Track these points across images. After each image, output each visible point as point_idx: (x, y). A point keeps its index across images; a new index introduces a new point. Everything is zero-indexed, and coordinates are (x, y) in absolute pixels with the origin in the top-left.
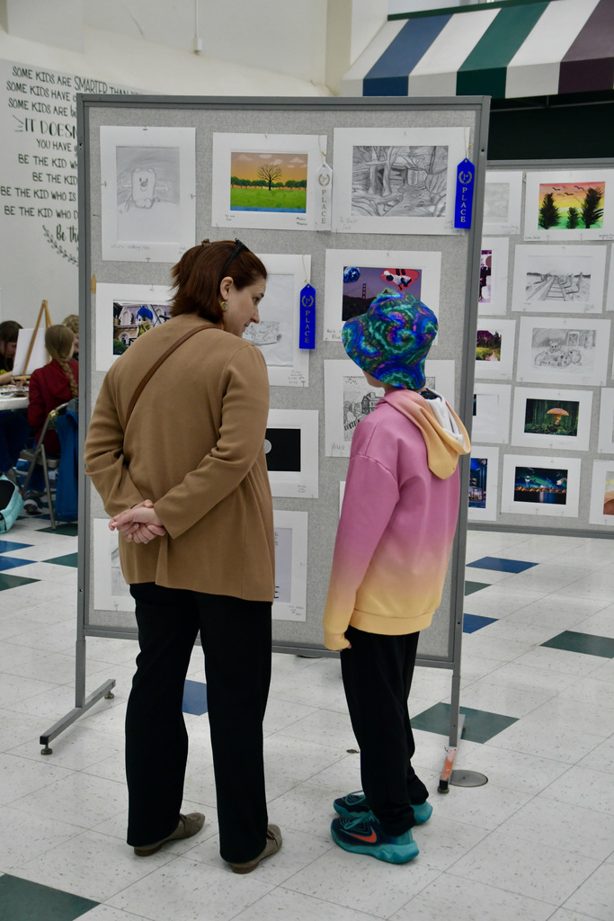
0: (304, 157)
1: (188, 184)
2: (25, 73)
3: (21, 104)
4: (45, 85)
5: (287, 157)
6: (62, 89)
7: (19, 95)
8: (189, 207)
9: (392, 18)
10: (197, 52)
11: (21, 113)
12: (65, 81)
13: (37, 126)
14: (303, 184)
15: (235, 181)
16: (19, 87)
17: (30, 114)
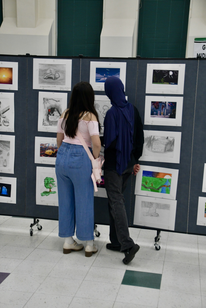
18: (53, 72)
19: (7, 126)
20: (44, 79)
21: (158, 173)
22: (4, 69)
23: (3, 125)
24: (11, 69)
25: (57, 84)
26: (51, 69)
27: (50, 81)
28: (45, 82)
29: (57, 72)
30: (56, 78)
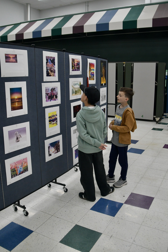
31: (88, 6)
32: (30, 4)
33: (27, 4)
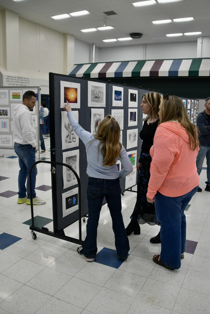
0: (20, 93)
1: (8, 96)
2: (9, 77)
3: (8, 81)
4: (12, 78)
5: (18, 93)
6: (15, 78)
7: (8, 80)
8: (8, 98)
9: (75, 65)
10: (39, 71)
11: (8, 83)
12: (16, 77)
13: (11, 84)
14: (20, 96)
15: (13, 96)
16: (8, 79)
17: (10, 82)
18: (98, 92)
19: (75, 141)
20: (94, 98)
21: (132, 154)
22: (72, 89)
23: (72, 142)
24: (76, 89)
25: (100, 102)
26: (97, 90)
27: (97, 100)
28: (94, 100)
29: (99, 92)
30: (99, 98)
31: (146, 48)
32: (95, 44)
33: (93, 44)
